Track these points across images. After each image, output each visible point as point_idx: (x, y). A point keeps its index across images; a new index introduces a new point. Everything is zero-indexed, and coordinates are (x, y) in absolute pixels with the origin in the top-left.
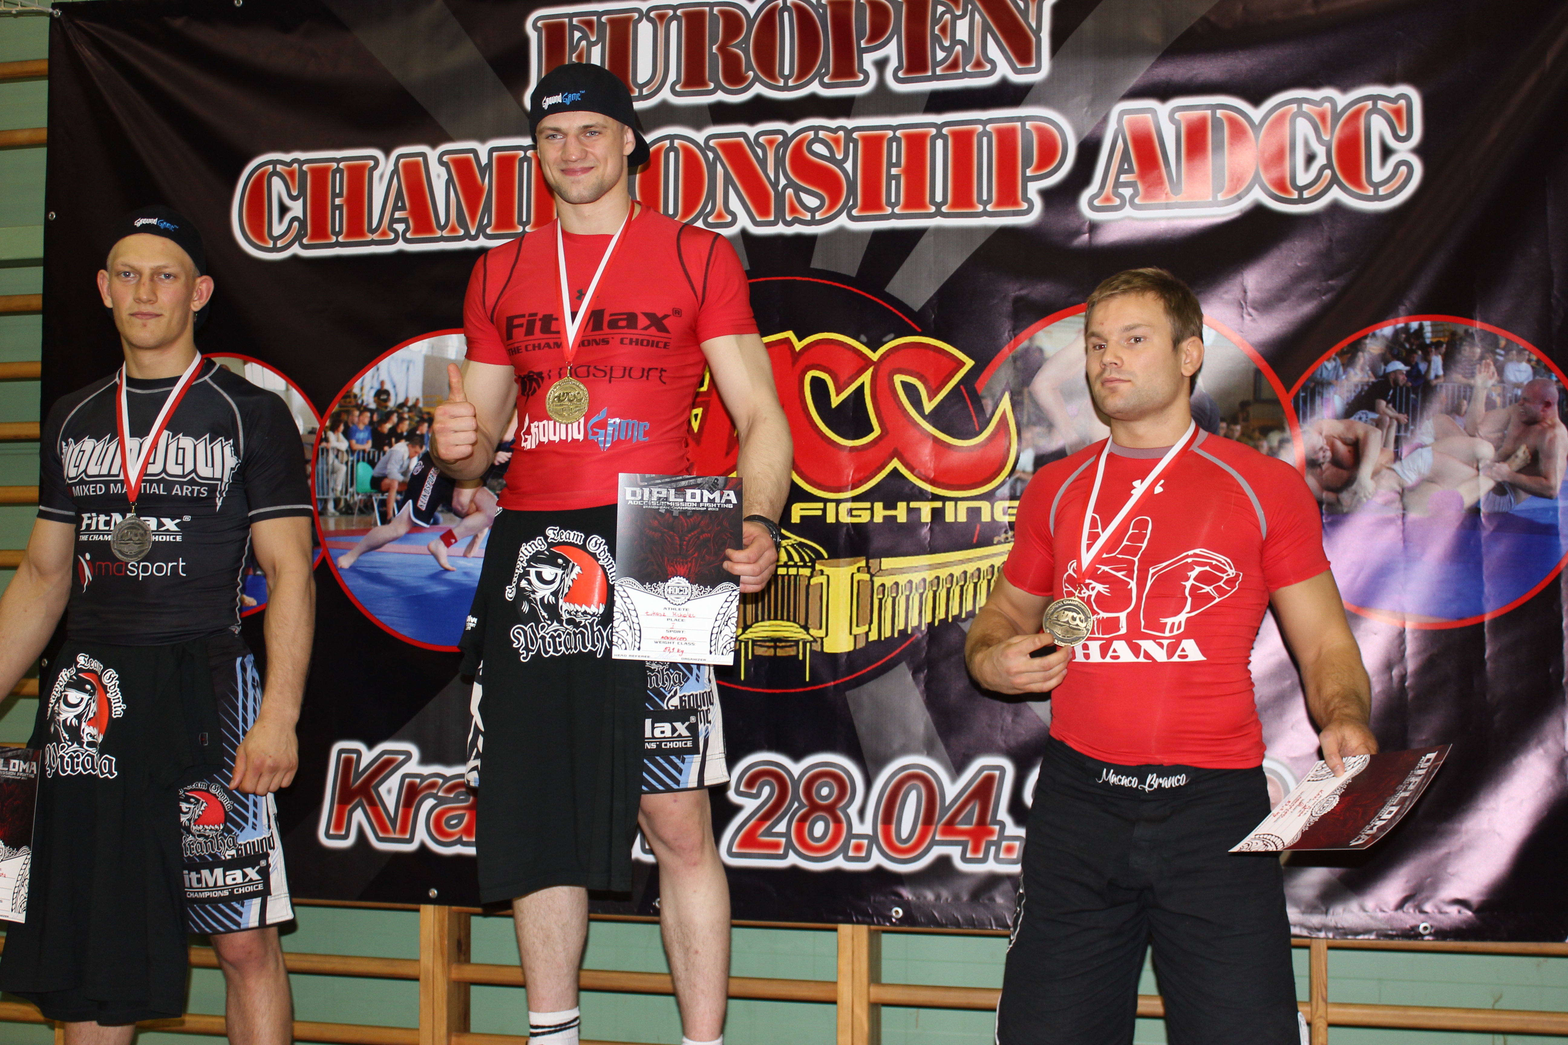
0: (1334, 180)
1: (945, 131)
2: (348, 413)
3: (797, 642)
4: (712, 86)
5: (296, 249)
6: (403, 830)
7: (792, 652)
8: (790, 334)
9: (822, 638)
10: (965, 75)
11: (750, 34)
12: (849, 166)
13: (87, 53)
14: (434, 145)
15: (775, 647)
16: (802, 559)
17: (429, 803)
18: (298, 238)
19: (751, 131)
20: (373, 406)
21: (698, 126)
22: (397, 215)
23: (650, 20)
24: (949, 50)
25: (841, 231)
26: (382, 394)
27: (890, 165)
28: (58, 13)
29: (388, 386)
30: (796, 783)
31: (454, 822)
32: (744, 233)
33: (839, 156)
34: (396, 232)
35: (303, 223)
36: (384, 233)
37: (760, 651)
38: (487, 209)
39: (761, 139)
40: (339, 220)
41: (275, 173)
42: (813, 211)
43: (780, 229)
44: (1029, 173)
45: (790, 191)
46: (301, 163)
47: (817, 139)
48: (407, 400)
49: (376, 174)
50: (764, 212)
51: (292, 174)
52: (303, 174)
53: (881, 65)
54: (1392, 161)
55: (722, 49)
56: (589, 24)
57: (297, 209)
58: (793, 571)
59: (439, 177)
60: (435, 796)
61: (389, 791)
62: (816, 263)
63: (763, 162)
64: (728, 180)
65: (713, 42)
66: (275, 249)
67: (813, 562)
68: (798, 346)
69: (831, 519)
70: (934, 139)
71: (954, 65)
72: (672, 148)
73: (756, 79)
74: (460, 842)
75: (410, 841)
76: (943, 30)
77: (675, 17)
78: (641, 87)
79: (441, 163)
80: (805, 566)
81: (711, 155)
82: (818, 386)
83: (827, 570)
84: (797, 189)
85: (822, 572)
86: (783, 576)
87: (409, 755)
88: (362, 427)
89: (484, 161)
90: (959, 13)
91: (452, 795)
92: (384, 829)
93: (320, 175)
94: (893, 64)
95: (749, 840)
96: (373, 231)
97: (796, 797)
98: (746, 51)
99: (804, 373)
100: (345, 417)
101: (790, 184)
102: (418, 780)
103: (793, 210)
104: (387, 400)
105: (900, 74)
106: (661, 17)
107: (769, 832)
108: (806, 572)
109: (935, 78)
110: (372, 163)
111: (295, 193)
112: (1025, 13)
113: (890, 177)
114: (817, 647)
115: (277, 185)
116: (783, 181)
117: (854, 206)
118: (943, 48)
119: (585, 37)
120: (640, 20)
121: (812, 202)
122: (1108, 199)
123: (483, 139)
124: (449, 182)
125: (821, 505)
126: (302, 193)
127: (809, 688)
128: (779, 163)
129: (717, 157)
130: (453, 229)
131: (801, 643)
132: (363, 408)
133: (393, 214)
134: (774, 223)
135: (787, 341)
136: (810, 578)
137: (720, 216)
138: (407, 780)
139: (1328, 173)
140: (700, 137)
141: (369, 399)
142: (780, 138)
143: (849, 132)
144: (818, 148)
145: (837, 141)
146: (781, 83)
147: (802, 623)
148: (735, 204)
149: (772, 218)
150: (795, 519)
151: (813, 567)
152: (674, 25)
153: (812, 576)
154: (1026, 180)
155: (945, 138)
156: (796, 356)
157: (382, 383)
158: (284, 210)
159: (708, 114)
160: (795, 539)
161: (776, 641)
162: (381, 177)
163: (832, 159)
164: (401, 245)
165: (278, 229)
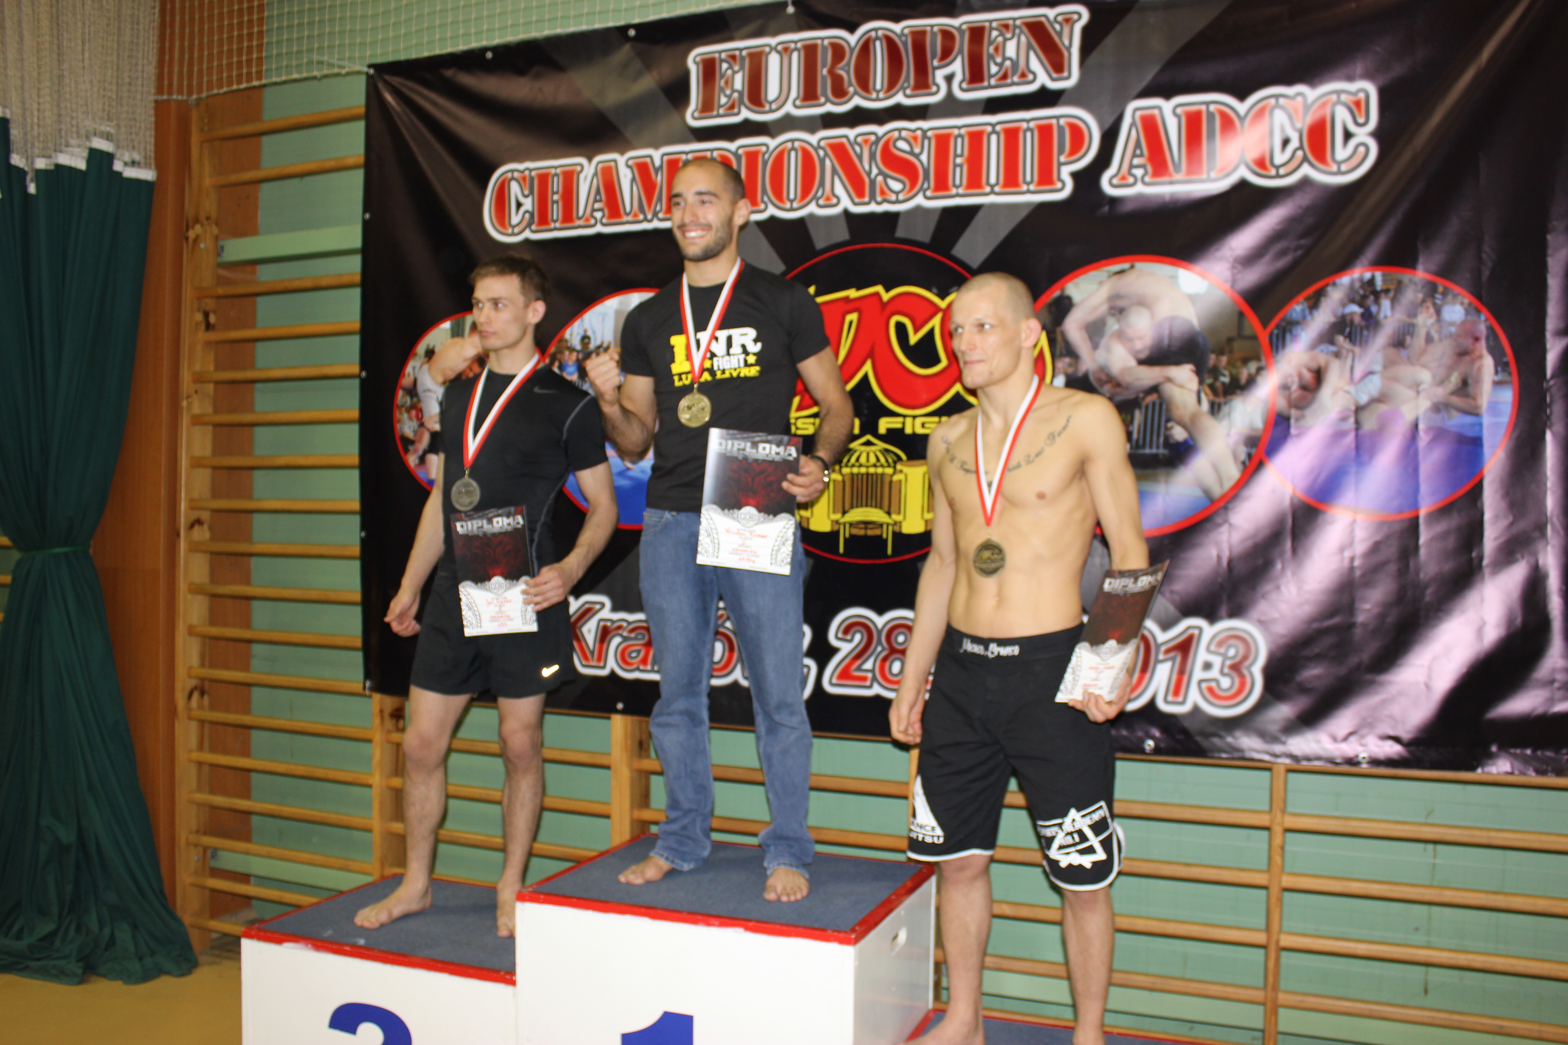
0: (1305, 159)
1: (998, 128)
2: (562, 353)
3: (881, 525)
4: (822, 100)
5: (528, 234)
6: (599, 659)
7: (877, 532)
8: (879, 289)
9: (900, 522)
10: (1014, 84)
11: (851, 60)
12: (924, 158)
13: (389, 97)
14: (622, 153)
15: (866, 528)
16: (887, 461)
17: (617, 640)
18: (529, 225)
19: (851, 133)
20: (578, 347)
21: (812, 130)
22: (597, 206)
23: (778, 52)
24: (1000, 65)
25: (918, 209)
26: (585, 339)
27: (956, 156)
28: (372, 71)
29: (590, 333)
30: (879, 632)
31: (634, 655)
32: (846, 212)
33: (917, 150)
34: (595, 218)
35: (532, 215)
36: (587, 220)
37: (855, 531)
38: (660, 199)
39: (859, 139)
40: (556, 211)
41: (513, 179)
42: (897, 193)
43: (873, 208)
44: (1063, 159)
45: (880, 179)
46: (531, 170)
47: (900, 138)
48: (602, 343)
49: (582, 176)
50: (861, 194)
51: (524, 179)
52: (532, 179)
53: (949, 79)
54: (1353, 143)
55: (831, 72)
56: (733, 57)
57: (528, 204)
58: (880, 470)
59: (625, 177)
60: (621, 635)
61: (589, 631)
62: (900, 233)
63: (860, 157)
64: (834, 172)
65: (824, 66)
66: (513, 234)
67: (895, 463)
68: (886, 296)
69: (908, 430)
70: (989, 135)
71: (1005, 77)
72: (793, 149)
73: (856, 93)
74: (638, 669)
75: (604, 667)
76: (996, 49)
77: (796, 49)
78: (771, 103)
79: (628, 166)
80: (889, 466)
81: (821, 153)
82: (901, 329)
83: (906, 469)
84: (886, 176)
85: (901, 471)
86: (872, 475)
87: (603, 605)
88: (570, 363)
89: (657, 163)
90: (1008, 35)
91: (633, 635)
92: (586, 658)
93: (544, 179)
94: (958, 78)
95: (845, 675)
96: (579, 219)
97: (879, 643)
98: (848, 73)
99: (889, 317)
100: (559, 356)
101: (881, 173)
102: (609, 624)
103: (883, 193)
104: (589, 343)
105: (964, 85)
106: (786, 50)
107: (859, 669)
108: (889, 471)
109: (990, 87)
110: (579, 168)
111: (526, 192)
112: (1060, 34)
113: (955, 166)
114: (897, 529)
115: (515, 187)
116: (875, 171)
117: (928, 188)
118: (996, 64)
119: (730, 67)
120: (770, 53)
121: (896, 186)
122: (1123, 178)
123: (656, 147)
124: (633, 180)
125: (900, 419)
126: (532, 192)
127: (891, 560)
128: (872, 156)
129: (826, 154)
130: (636, 215)
131: (885, 527)
132: (572, 350)
133: (593, 206)
134: (868, 203)
135: (877, 294)
136: (892, 476)
137: (828, 199)
138: (602, 624)
139: (1300, 153)
140: (813, 139)
141: (576, 343)
142: (873, 138)
143: (924, 132)
144: (902, 145)
145: (915, 138)
146: (874, 95)
147: (886, 509)
148: (839, 189)
149: (866, 199)
150: (882, 430)
151: (895, 467)
152: (795, 55)
153: (895, 473)
154: (1060, 164)
155: (998, 134)
156: (884, 305)
157: (585, 331)
158: (519, 205)
159: (819, 122)
160: (882, 445)
161: (866, 524)
162: (586, 178)
163: (911, 153)
164: (599, 229)
165: (515, 219)
